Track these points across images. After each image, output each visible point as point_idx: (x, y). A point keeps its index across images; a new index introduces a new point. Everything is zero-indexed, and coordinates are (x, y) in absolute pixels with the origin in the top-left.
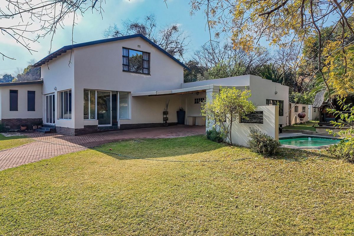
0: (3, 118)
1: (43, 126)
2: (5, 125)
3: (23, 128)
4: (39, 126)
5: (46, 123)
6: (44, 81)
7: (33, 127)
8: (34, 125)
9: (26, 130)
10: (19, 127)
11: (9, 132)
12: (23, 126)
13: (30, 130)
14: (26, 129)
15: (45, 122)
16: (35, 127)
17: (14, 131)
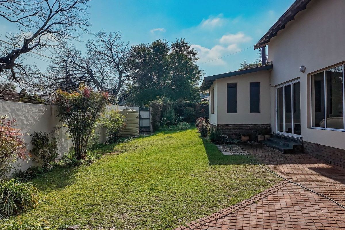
0: (219, 124)
1: (272, 136)
2: (222, 133)
3: (244, 138)
4: (267, 137)
5: (278, 132)
6: (273, 65)
7: (257, 137)
8: (259, 134)
9: (249, 142)
10: (238, 137)
11: (226, 143)
12: (244, 135)
13: (254, 142)
14: (249, 140)
15: (276, 130)
16: (261, 138)
17: (233, 143)
